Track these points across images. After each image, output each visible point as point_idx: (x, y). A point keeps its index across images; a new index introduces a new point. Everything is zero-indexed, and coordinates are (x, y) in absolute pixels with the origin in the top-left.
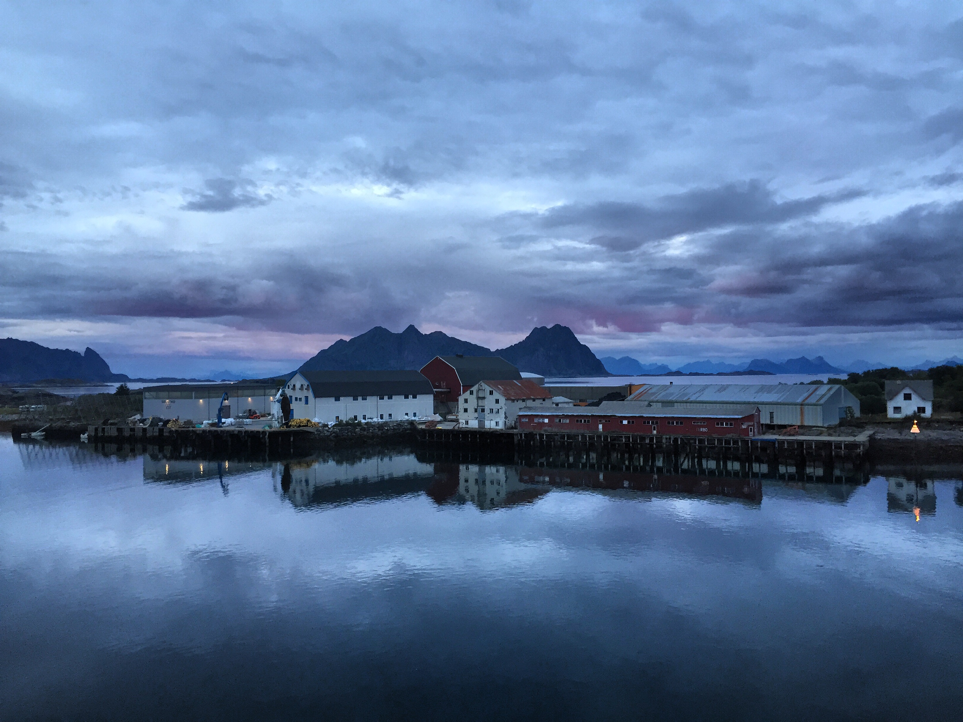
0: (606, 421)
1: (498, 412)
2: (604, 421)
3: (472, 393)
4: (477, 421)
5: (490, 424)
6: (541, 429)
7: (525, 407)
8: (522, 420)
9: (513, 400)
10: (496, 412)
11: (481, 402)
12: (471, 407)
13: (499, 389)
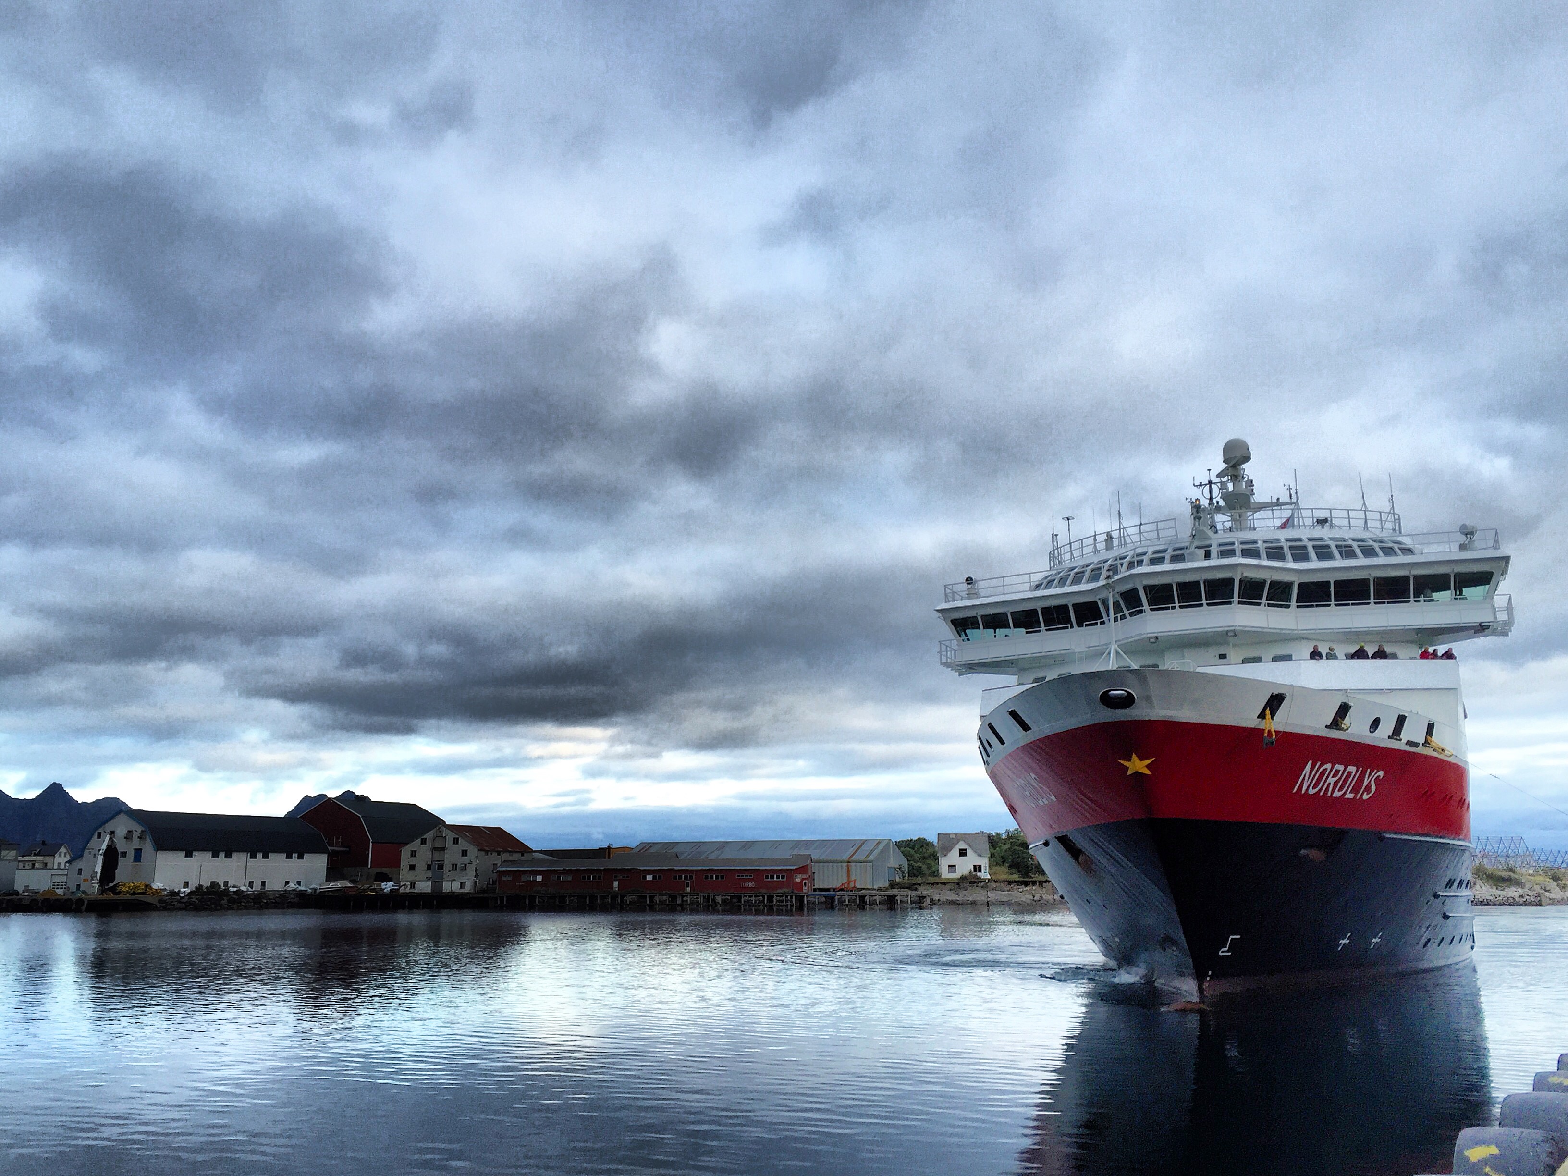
0: (623, 877)
1: (465, 868)
2: (621, 877)
3: (424, 842)
4: (430, 882)
5: (451, 886)
6: (531, 890)
7: (505, 861)
8: (504, 878)
9: (487, 851)
10: (461, 868)
11: (438, 855)
12: (421, 862)
13: (466, 837)
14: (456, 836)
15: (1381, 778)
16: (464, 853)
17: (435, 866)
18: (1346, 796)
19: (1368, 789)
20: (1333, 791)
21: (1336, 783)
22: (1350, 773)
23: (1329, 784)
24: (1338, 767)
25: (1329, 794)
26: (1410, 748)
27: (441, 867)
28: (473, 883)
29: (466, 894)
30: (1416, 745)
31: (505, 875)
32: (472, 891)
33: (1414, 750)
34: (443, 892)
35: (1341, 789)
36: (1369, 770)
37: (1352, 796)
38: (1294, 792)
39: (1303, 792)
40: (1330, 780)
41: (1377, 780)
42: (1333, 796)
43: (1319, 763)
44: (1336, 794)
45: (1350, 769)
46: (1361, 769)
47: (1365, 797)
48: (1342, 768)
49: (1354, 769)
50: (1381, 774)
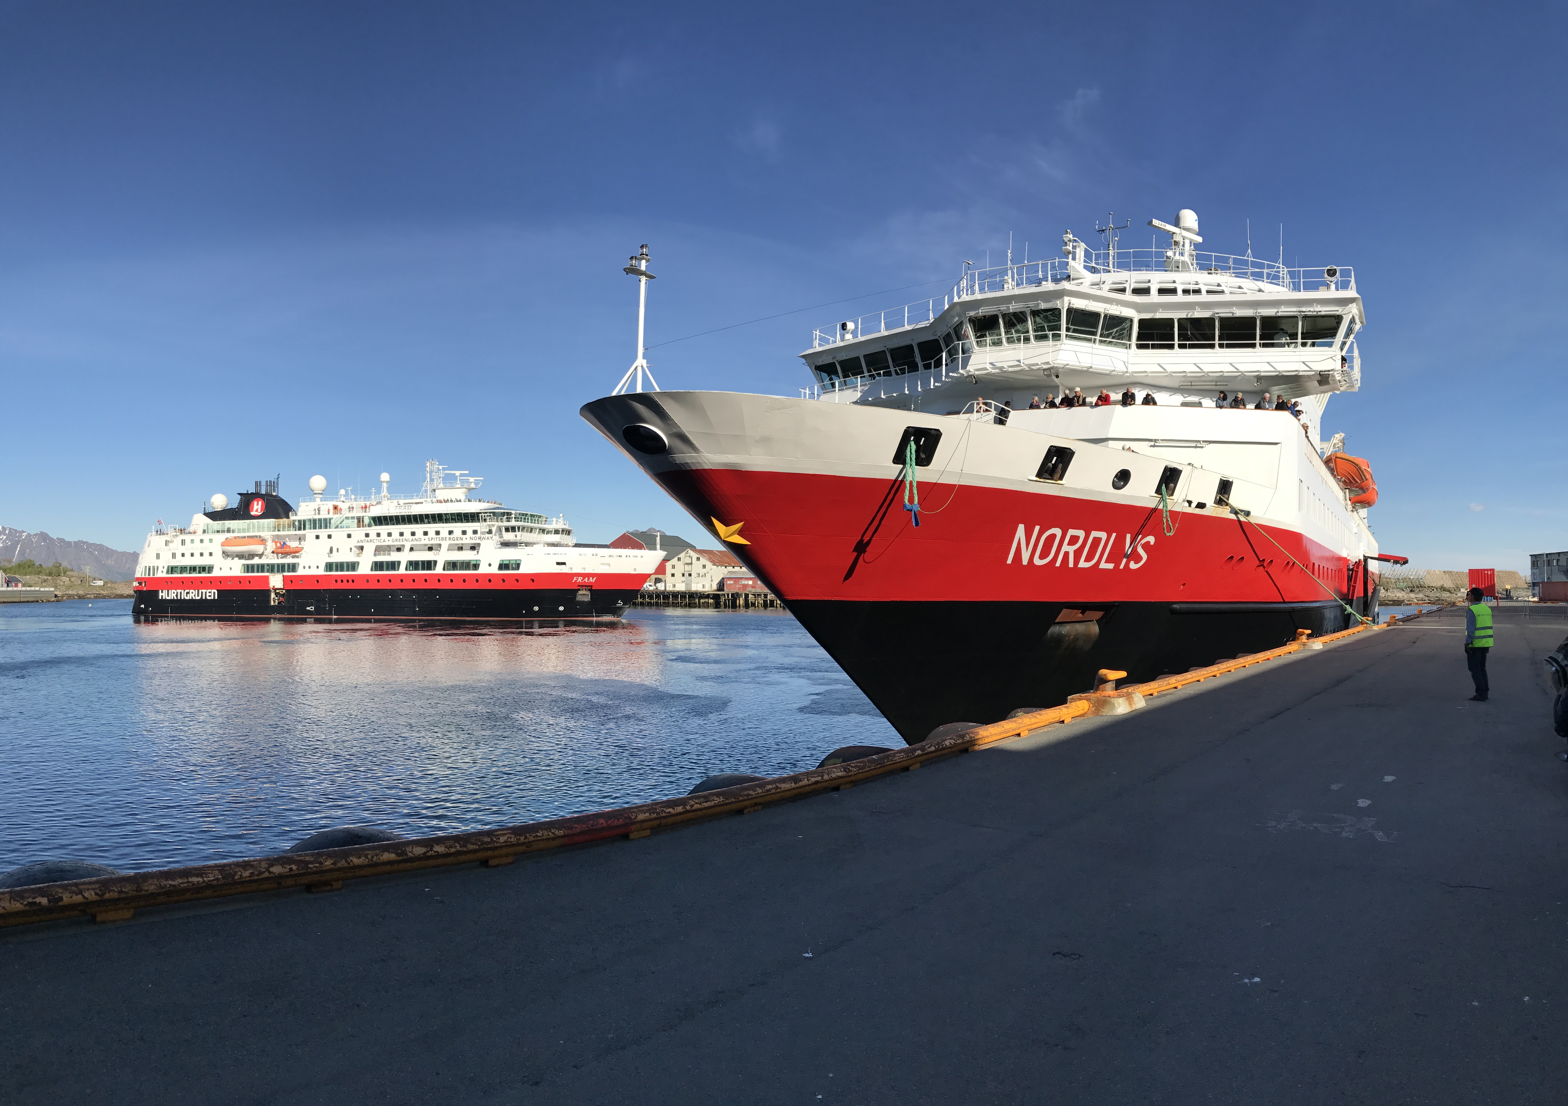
1: (704, 576)
3: (679, 559)
4: (684, 584)
5: (697, 586)
6: (745, 590)
7: (729, 572)
8: (729, 582)
9: (718, 566)
10: (702, 576)
11: (688, 568)
12: (678, 572)
13: (704, 556)
14: (698, 556)
15: (1152, 543)
16: (704, 566)
17: (686, 575)
18: (1100, 567)
19: (1135, 556)
20: (1077, 561)
21: (1078, 554)
22: (1097, 541)
23: (1066, 554)
24: (1072, 532)
25: (1071, 565)
26: (1193, 510)
27: (690, 575)
28: (710, 585)
29: (705, 592)
30: (1201, 506)
31: (729, 580)
32: (710, 590)
33: (1199, 511)
34: (692, 590)
35: (1089, 559)
36: (1128, 536)
37: (1111, 566)
38: (1009, 561)
39: (1025, 562)
40: (1065, 548)
41: (1146, 546)
42: (1079, 566)
43: (1037, 528)
44: (1082, 564)
45: (1094, 534)
46: (1114, 535)
47: (1133, 566)
48: (1081, 534)
49: (1103, 535)
50: (1151, 539)
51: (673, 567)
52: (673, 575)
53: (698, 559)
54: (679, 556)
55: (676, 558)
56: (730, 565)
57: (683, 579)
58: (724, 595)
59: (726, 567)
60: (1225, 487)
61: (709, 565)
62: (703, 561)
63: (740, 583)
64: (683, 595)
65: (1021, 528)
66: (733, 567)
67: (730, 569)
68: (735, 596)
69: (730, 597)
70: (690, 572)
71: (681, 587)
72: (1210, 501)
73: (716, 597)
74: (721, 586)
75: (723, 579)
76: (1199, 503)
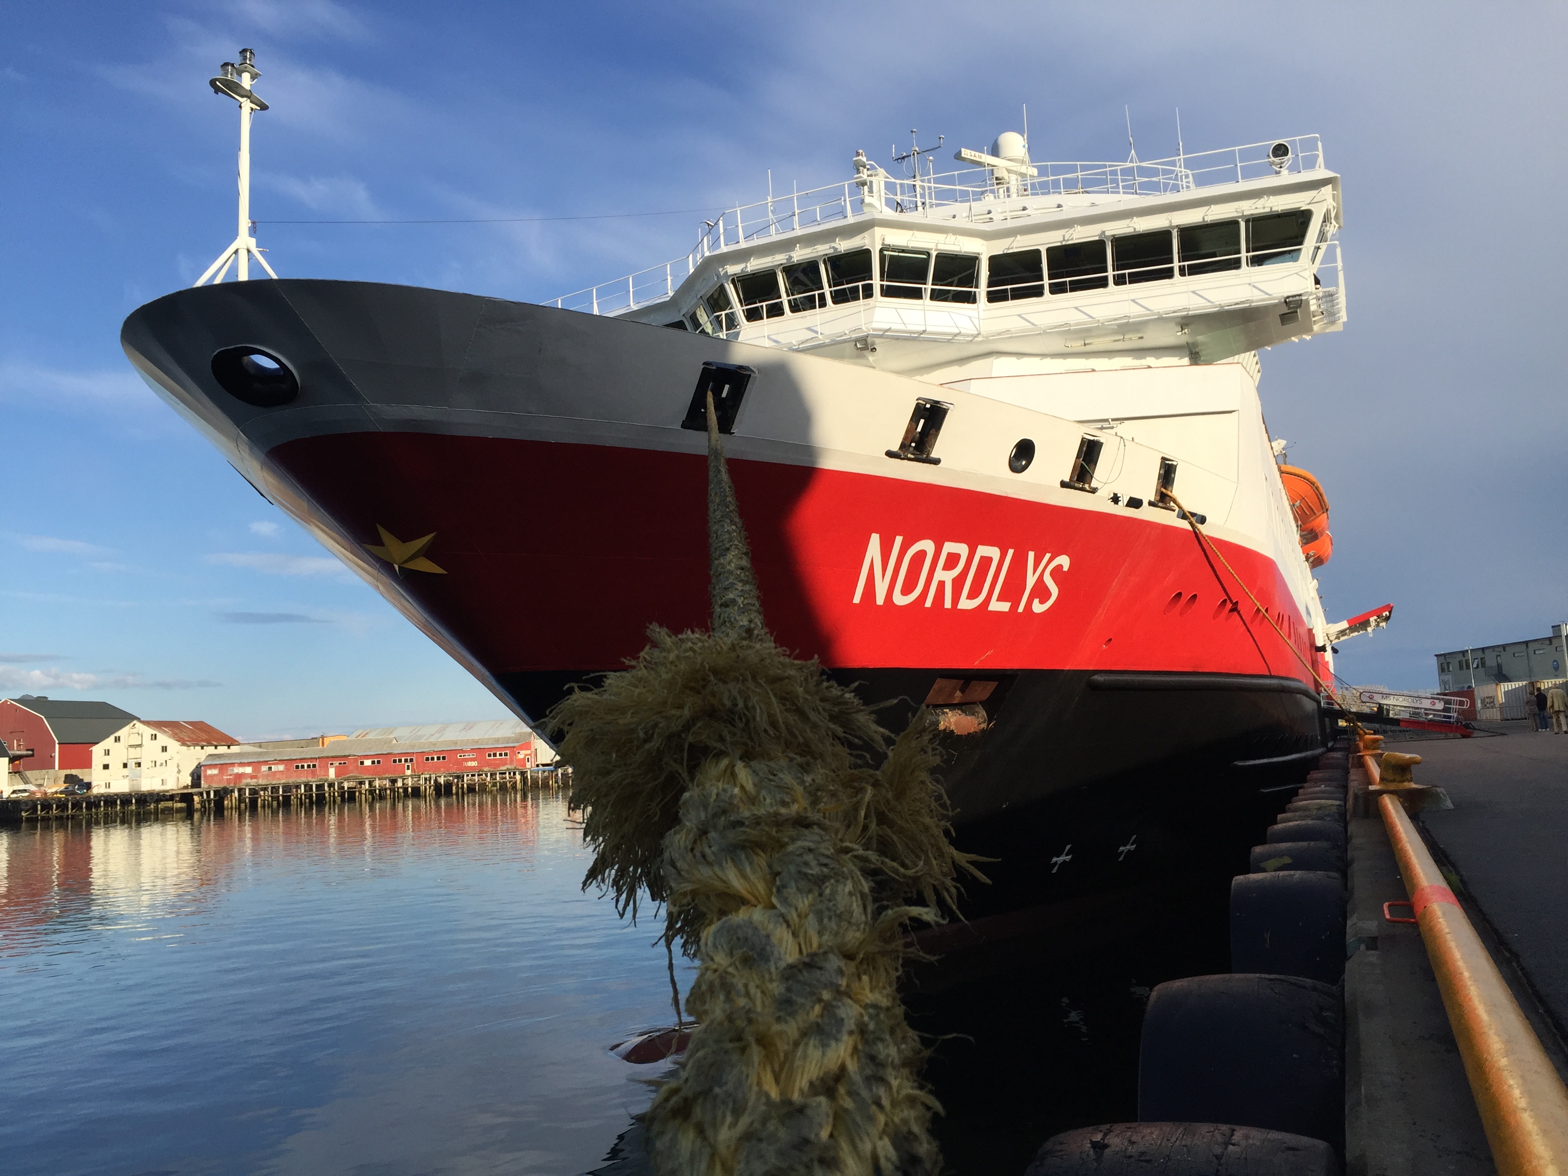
0: (339, 763)
1: (165, 764)
3: (117, 739)
4: (126, 781)
5: (150, 783)
6: (240, 782)
7: (210, 755)
8: (209, 772)
9: (189, 746)
10: (161, 765)
11: (134, 753)
12: (115, 761)
13: (165, 732)
14: (154, 732)
15: (1066, 569)
16: (164, 749)
17: (131, 764)
18: (991, 608)
19: (1040, 591)
20: (956, 599)
21: (958, 583)
22: (986, 562)
23: (942, 584)
24: (949, 547)
25: (948, 604)
26: (1121, 510)
27: (139, 765)
28: (175, 779)
29: (168, 791)
30: (1135, 503)
31: (210, 768)
32: (175, 787)
33: (1131, 513)
34: (142, 790)
35: (973, 594)
36: (1031, 555)
37: (1005, 607)
38: (857, 599)
39: (880, 600)
40: (940, 574)
41: (1057, 573)
42: (959, 607)
43: (899, 540)
44: (965, 604)
45: (983, 551)
46: (1011, 552)
47: (1038, 608)
48: (962, 549)
49: (993, 552)
50: (1064, 561)
51: (107, 752)
52: (106, 767)
53: (155, 737)
54: (117, 734)
55: (112, 738)
56: (210, 744)
57: (126, 772)
58: (201, 794)
59: (202, 748)
60: (1168, 472)
61: (174, 745)
62: (164, 739)
63: (230, 772)
64: (125, 799)
65: (875, 540)
66: (216, 748)
67: (210, 750)
68: (222, 794)
69: (212, 796)
70: (139, 761)
71: (120, 785)
72: (1148, 493)
73: (187, 798)
74: (196, 777)
75: (199, 767)
76: (1131, 498)
